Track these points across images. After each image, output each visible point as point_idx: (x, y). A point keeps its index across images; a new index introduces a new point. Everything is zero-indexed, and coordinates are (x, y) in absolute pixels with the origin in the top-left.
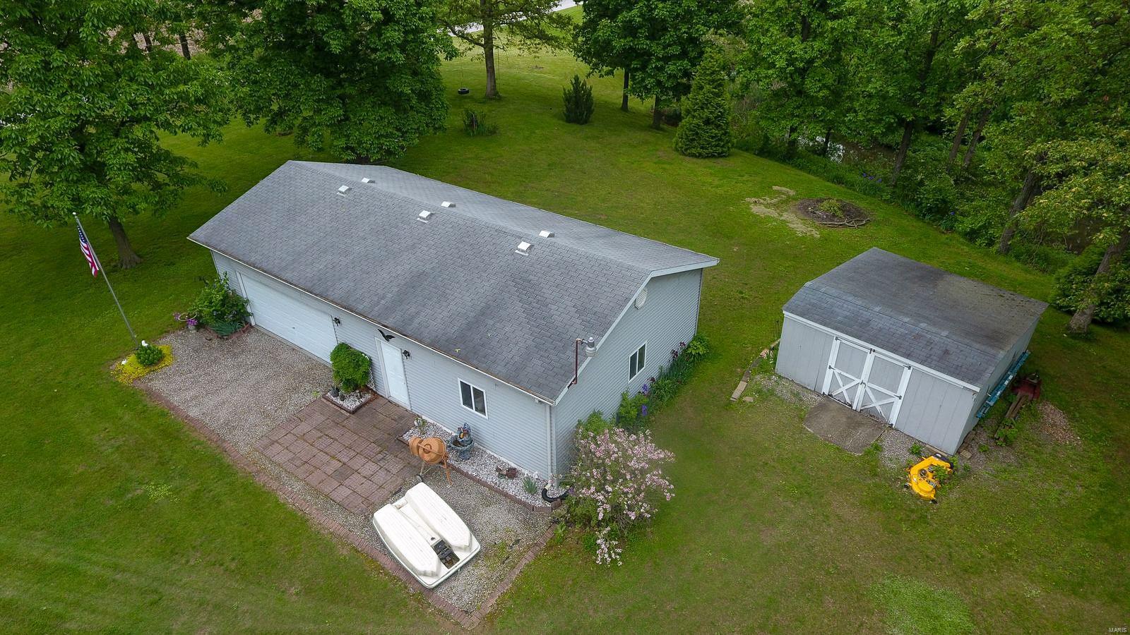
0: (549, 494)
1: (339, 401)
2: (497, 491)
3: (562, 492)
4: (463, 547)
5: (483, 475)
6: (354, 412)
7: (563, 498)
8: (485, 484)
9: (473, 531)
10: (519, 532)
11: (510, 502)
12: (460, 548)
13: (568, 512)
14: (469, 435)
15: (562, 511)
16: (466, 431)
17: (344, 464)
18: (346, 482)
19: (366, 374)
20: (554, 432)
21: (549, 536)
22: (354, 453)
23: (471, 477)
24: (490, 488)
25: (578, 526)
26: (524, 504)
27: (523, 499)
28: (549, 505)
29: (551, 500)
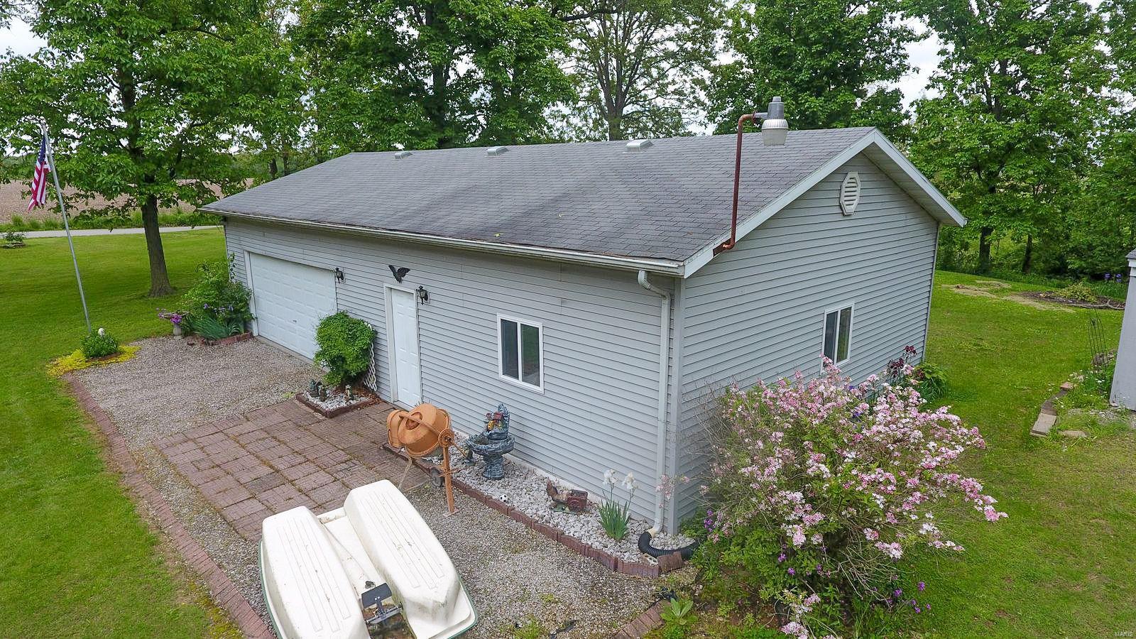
0: (656, 543)
1: (316, 401)
2: (542, 530)
3: (685, 541)
4: (430, 606)
5: (521, 503)
6: (332, 415)
7: (686, 554)
8: (520, 517)
9: (467, 581)
10: (575, 605)
11: (566, 551)
12: (422, 608)
13: (697, 581)
14: (505, 426)
15: (686, 576)
16: (501, 418)
17: (278, 471)
18: (264, 496)
19: (365, 352)
20: (674, 381)
21: (649, 622)
22: (303, 459)
23: (496, 505)
24: (530, 523)
25: (723, 609)
26: (598, 556)
27: (596, 545)
28: (652, 562)
29: (655, 553)
